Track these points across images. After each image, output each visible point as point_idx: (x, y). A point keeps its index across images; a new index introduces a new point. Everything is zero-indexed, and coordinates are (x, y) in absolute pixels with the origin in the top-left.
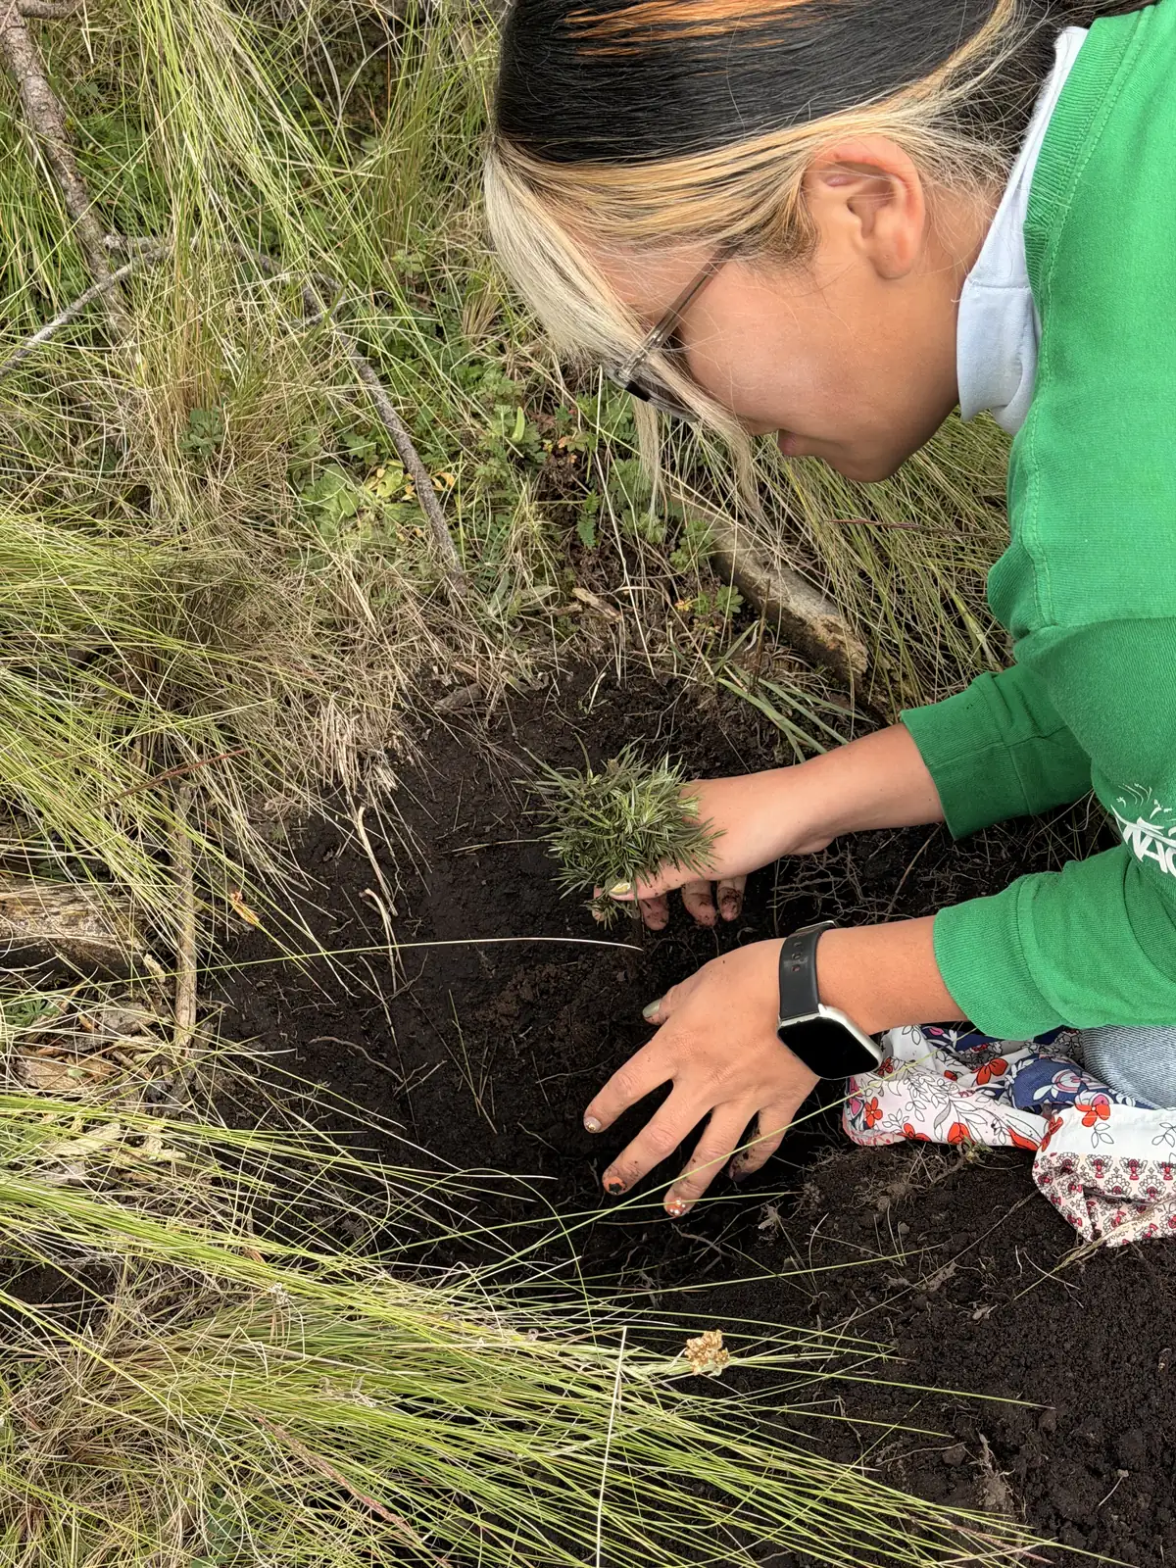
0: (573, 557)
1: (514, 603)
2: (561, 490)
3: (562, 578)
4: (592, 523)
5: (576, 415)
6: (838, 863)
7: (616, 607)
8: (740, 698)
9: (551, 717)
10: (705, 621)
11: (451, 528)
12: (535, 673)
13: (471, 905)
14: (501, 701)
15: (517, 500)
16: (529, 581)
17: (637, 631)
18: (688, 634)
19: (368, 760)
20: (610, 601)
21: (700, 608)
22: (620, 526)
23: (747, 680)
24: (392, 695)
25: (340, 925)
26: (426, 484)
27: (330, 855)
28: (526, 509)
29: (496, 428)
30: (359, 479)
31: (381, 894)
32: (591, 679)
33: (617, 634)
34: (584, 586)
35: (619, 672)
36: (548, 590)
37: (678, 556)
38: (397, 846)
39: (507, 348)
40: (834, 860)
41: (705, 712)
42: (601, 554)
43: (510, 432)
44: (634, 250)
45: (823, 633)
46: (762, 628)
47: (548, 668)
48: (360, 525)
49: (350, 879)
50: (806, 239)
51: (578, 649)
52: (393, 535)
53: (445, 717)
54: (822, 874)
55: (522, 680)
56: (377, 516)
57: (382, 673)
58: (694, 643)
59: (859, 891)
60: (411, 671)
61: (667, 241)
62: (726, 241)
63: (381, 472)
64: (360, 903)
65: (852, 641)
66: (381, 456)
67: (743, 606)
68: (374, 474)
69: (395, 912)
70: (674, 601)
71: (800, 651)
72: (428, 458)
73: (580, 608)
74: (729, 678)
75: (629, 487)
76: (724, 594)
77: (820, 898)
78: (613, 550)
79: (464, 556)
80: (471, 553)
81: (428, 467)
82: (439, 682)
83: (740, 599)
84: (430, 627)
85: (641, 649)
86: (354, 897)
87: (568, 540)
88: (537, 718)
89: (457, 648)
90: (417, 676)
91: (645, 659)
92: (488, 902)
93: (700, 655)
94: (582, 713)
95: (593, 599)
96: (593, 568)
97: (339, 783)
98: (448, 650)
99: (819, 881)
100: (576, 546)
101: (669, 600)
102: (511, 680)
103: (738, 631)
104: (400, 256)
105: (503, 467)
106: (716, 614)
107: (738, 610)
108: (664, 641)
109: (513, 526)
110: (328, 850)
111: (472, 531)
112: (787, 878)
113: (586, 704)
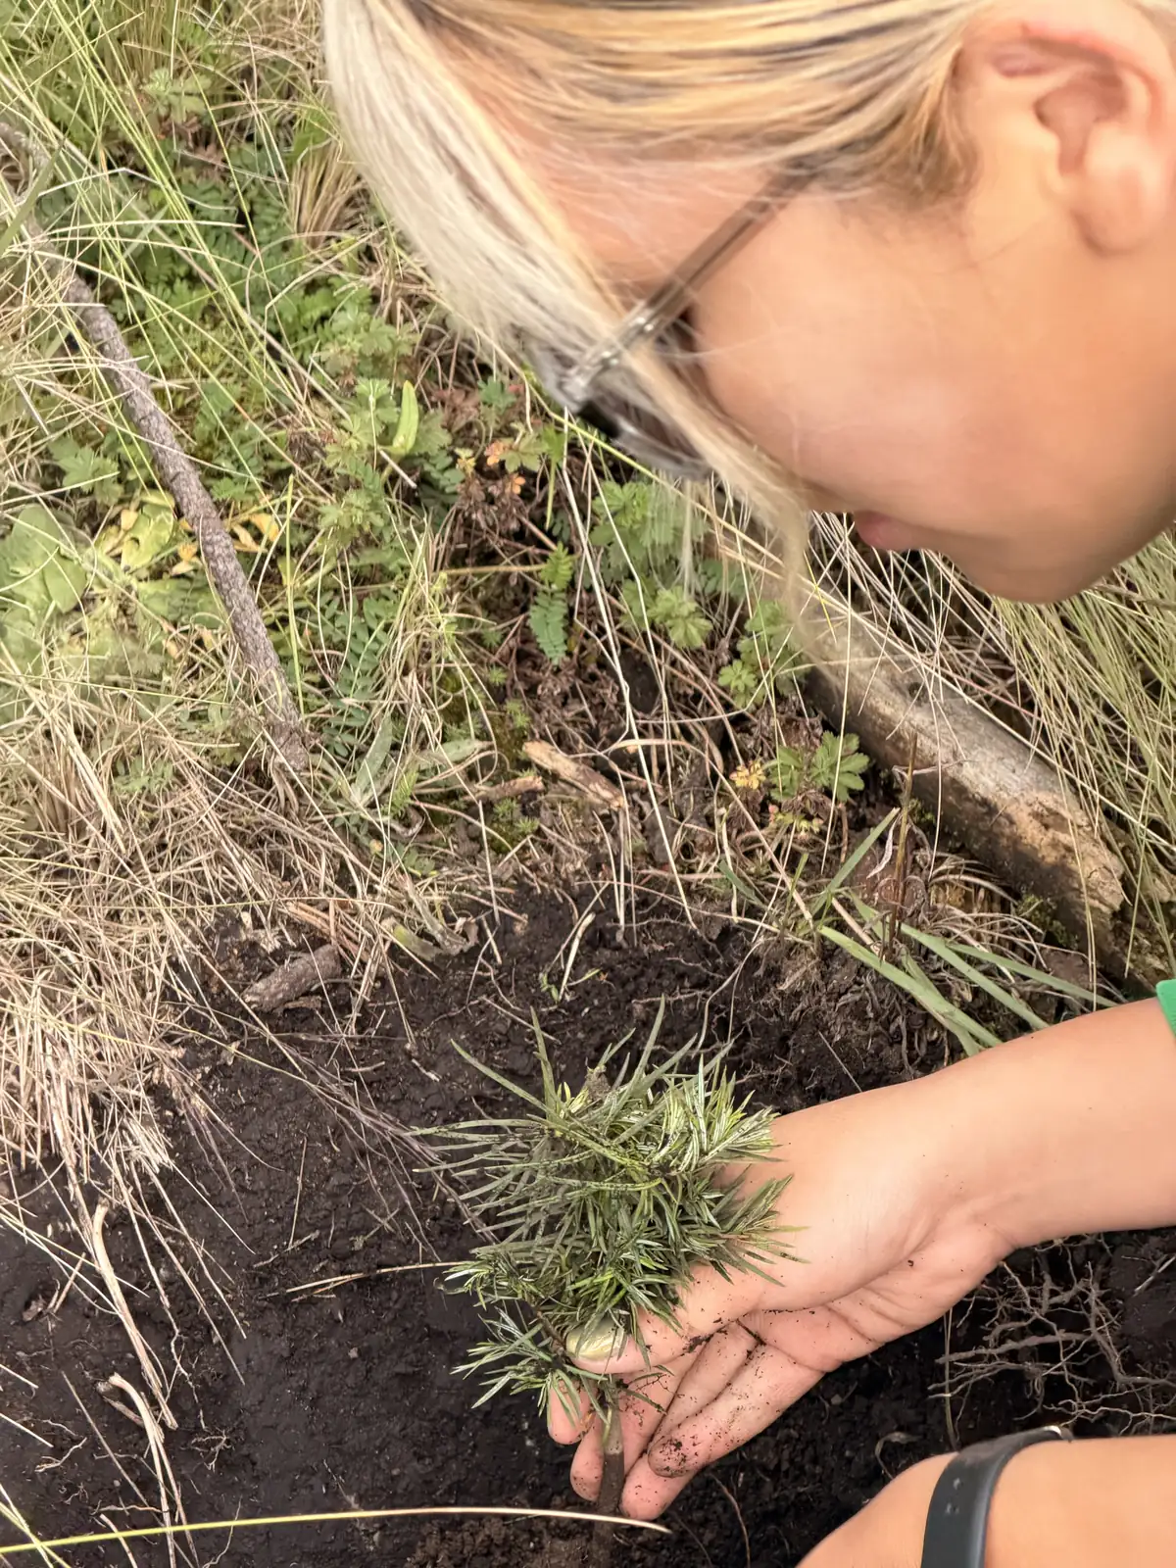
0: (523, 677)
1: (404, 781)
2: (496, 543)
3: (500, 721)
4: (559, 609)
5: (519, 394)
6: (1072, 1304)
7: (612, 777)
8: (863, 968)
9: (483, 1010)
10: (793, 809)
11: (273, 627)
12: (449, 920)
13: (328, 1400)
14: (381, 978)
15: (405, 569)
16: (433, 734)
17: (656, 828)
18: (757, 832)
19: (113, 1109)
20: (598, 766)
21: (780, 780)
22: (617, 613)
23: (878, 929)
24: (159, 974)
25: (58, 1452)
26: (222, 545)
27: (36, 1307)
28: (424, 589)
29: (361, 430)
30: (83, 534)
31: (142, 1385)
32: (564, 927)
33: (615, 835)
34: (544, 738)
35: (621, 913)
36: (471, 749)
37: (735, 676)
38: (173, 1284)
39: (378, 253)
40: (1065, 1297)
41: (797, 995)
42: (580, 668)
43: (387, 434)
44: (619, 158)
45: (1031, 833)
46: (904, 831)
47: (476, 908)
48: (87, 629)
49: (79, 1357)
50: (954, 170)
51: (535, 868)
52: (156, 649)
53: (267, 1016)
54: (1039, 1328)
55: (424, 934)
56: (124, 610)
57: (137, 930)
58: (770, 854)
59: (1115, 1360)
60: (196, 925)
61: (684, 149)
62: (798, 162)
63: (128, 518)
64: (100, 1405)
65: (1088, 846)
66: (129, 486)
67: (869, 776)
68: (114, 521)
69: (171, 1422)
70: (730, 767)
71: (986, 863)
72: (224, 490)
73: (539, 784)
74: (841, 927)
75: (631, 537)
76: (831, 753)
77: (1038, 1373)
78: (603, 664)
79: (300, 685)
80: (316, 678)
81: (224, 508)
82: (254, 945)
83: (861, 762)
84: (233, 834)
85: (663, 865)
86: (89, 1392)
87: (512, 642)
88: (456, 1011)
89: (290, 874)
90: (209, 934)
91: (671, 888)
92: (360, 1393)
93: (782, 874)
94: (546, 999)
95: (563, 764)
96: (565, 700)
97: (52, 1159)
98: (273, 879)
99: (1033, 1341)
100: (527, 655)
101: (720, 770)
102: (402, 937)
103: (860, 825)
104: (160, 82)
105: (374, 506)
106: (813, 794)
107: (858, 785)
108: (711, 849)
109: (398, 623)
110: (33, 1297)
111: (315, 633)
112: (971, 1337)
113: (556, 979)
